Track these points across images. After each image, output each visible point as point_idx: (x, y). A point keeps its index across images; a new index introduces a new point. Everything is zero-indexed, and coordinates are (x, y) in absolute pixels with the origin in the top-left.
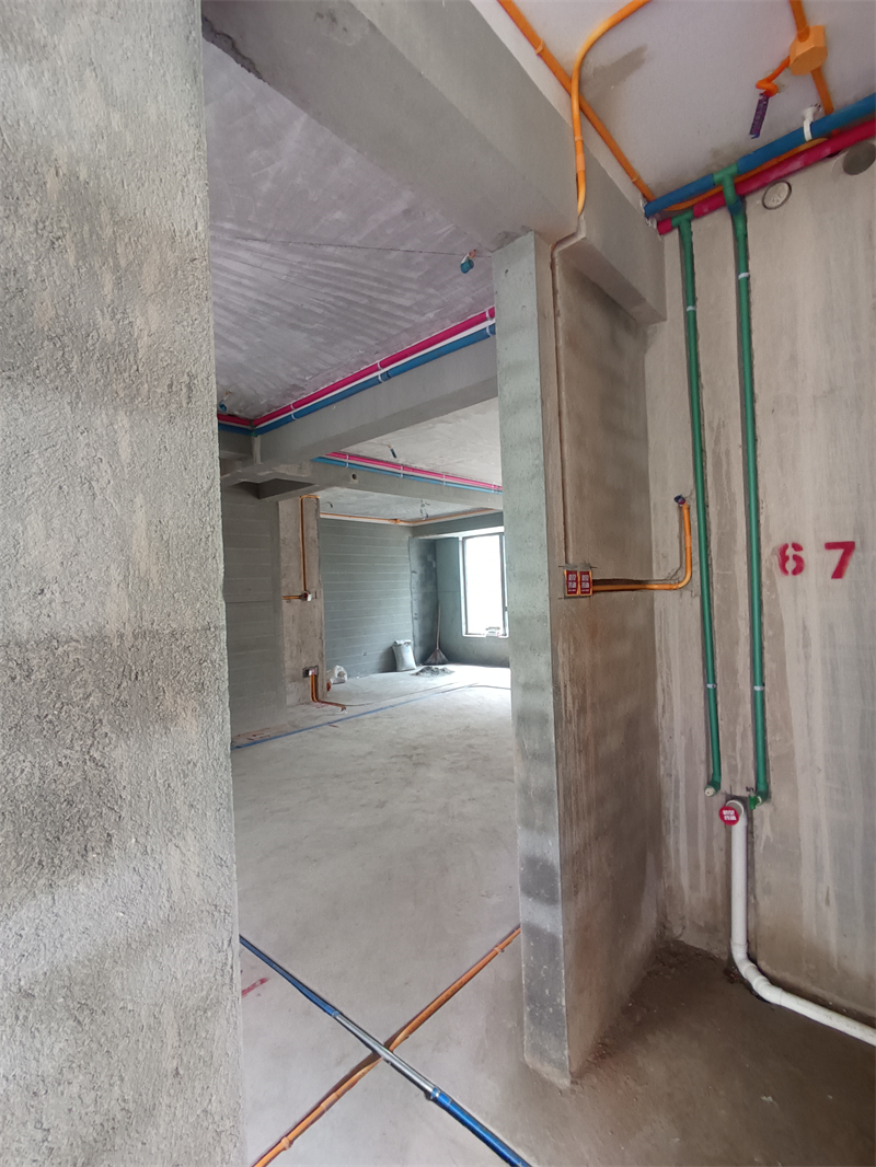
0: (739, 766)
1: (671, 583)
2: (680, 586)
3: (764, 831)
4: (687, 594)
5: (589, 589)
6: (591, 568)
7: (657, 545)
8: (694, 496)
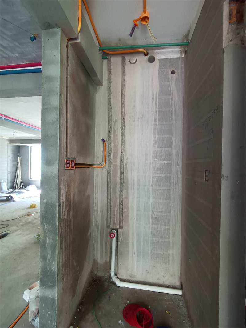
0: (115, 220)
1: (99, 165)
2: (102, 167)
3: (121, 238)
4: (104, 169)
5: (74, 166)
6: (75, 159)
7: (96, 154)
8: (107, 140)
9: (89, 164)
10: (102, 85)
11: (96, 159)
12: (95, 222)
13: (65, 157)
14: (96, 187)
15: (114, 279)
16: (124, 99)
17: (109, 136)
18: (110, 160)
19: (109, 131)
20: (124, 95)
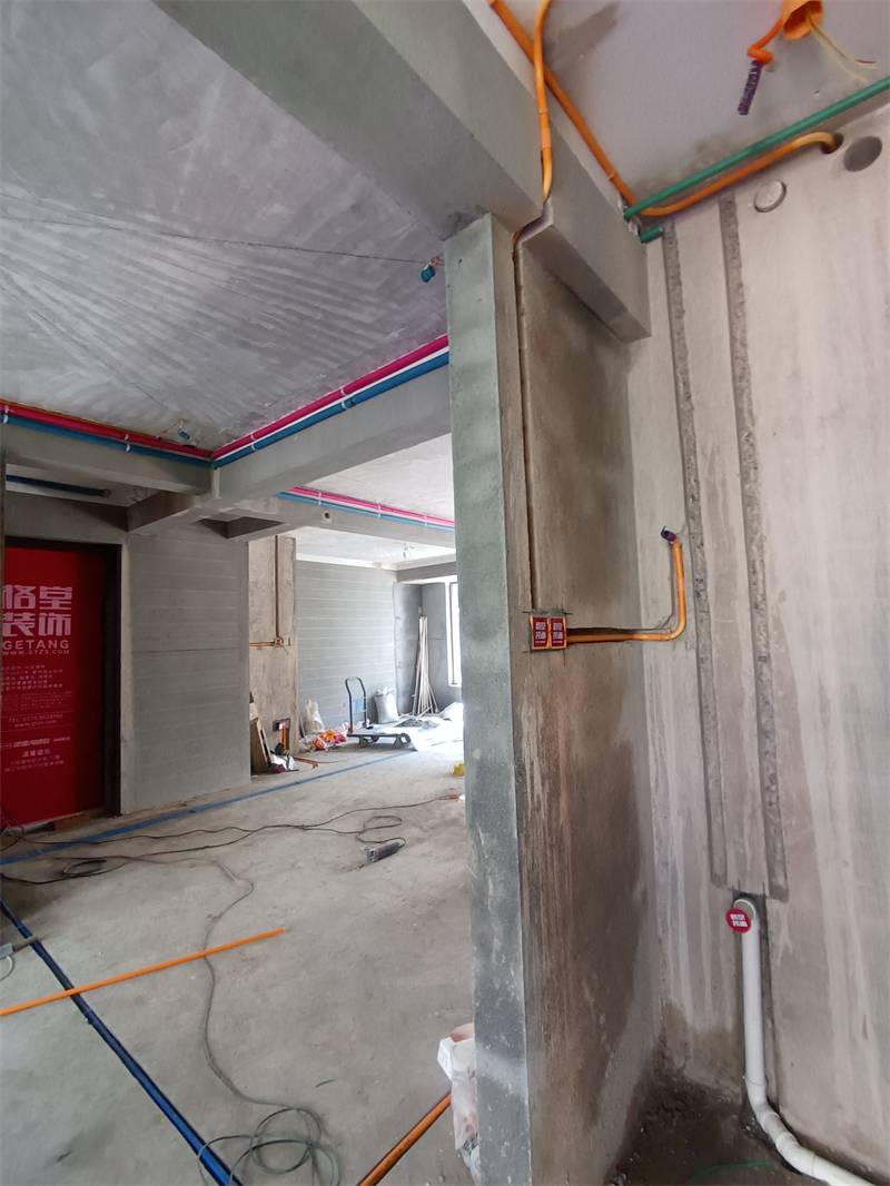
0: (749, 855)
1: (661, 631)
2: (673, 636)
3: (782, 939)
4: (681, 645)
5: (563, 640)
6: (565, 614)
7: (645, 589)
8: (686, 532)
9: (619, 628)
10: (649, 335)
11: (647, 608)
12: (659, 850)
13: (529, 609)
14: (652, 716)
15: (766, 1119)
16: (745, 359)
17: (692, 516)
18: (701, 610)
19: (691, 497)
20: (744, 344)
